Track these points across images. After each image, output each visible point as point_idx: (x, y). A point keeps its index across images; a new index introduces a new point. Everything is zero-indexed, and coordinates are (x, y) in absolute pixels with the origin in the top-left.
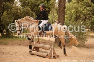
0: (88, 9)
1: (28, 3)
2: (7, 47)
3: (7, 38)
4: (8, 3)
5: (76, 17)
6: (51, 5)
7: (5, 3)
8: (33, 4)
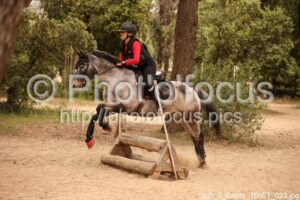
0: (253, 24)
1: (71, 3)
3: (13, 114)
5: (218, 50)
6: (140, 11)
8: (85, 7)
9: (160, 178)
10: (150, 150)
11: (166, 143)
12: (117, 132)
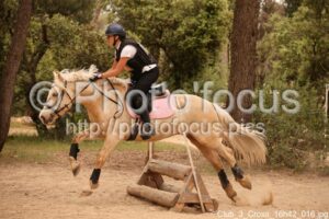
1: (141, 16)
2: (43, 173)
4: (62, 18)
5: (313, 67)
7: (51, 17)
9: (183, 211)
10: (177, 179)
11: (191, 170)
12: (148, 158)
